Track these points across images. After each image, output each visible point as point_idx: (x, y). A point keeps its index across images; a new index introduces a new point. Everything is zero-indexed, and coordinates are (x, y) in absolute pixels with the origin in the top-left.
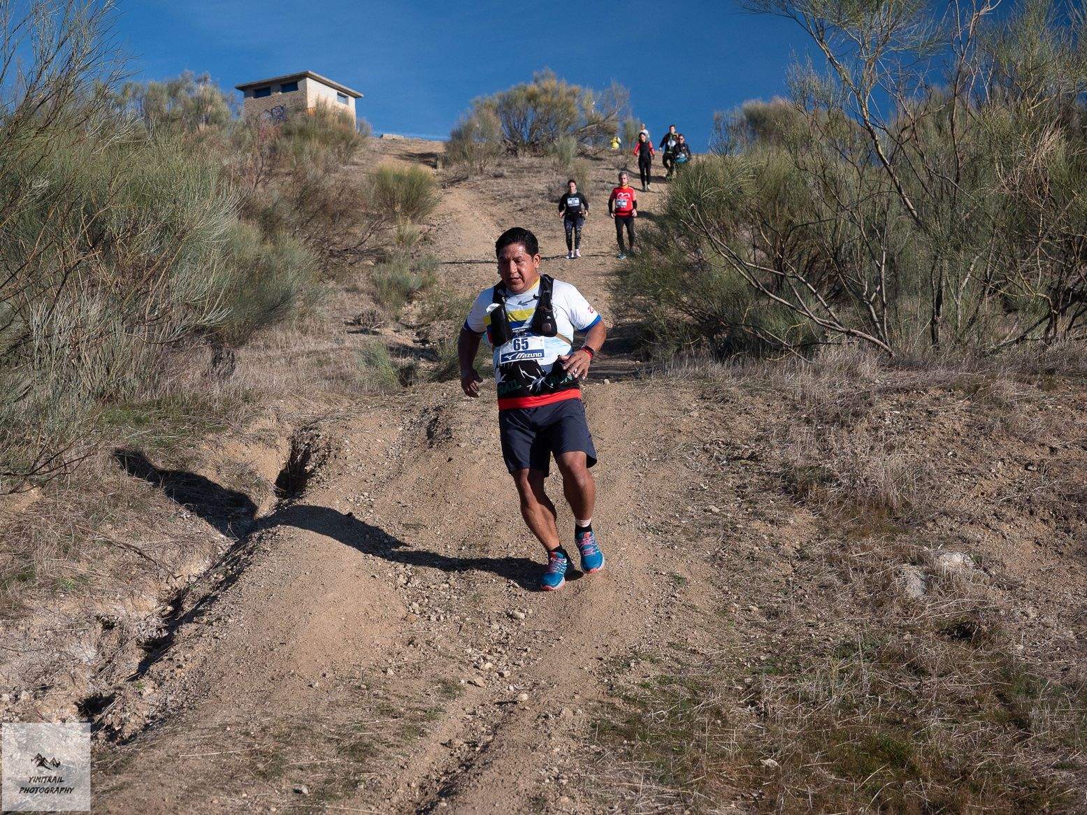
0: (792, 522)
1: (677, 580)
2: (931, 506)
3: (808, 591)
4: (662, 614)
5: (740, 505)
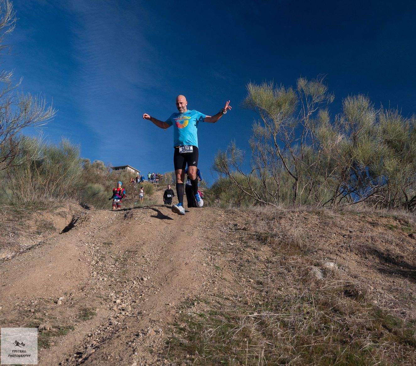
0: (262, 249)
1: (217, 268)
2: (314, 247)
3: (273, 275)
4: (211, 281)
5: (241, 243)
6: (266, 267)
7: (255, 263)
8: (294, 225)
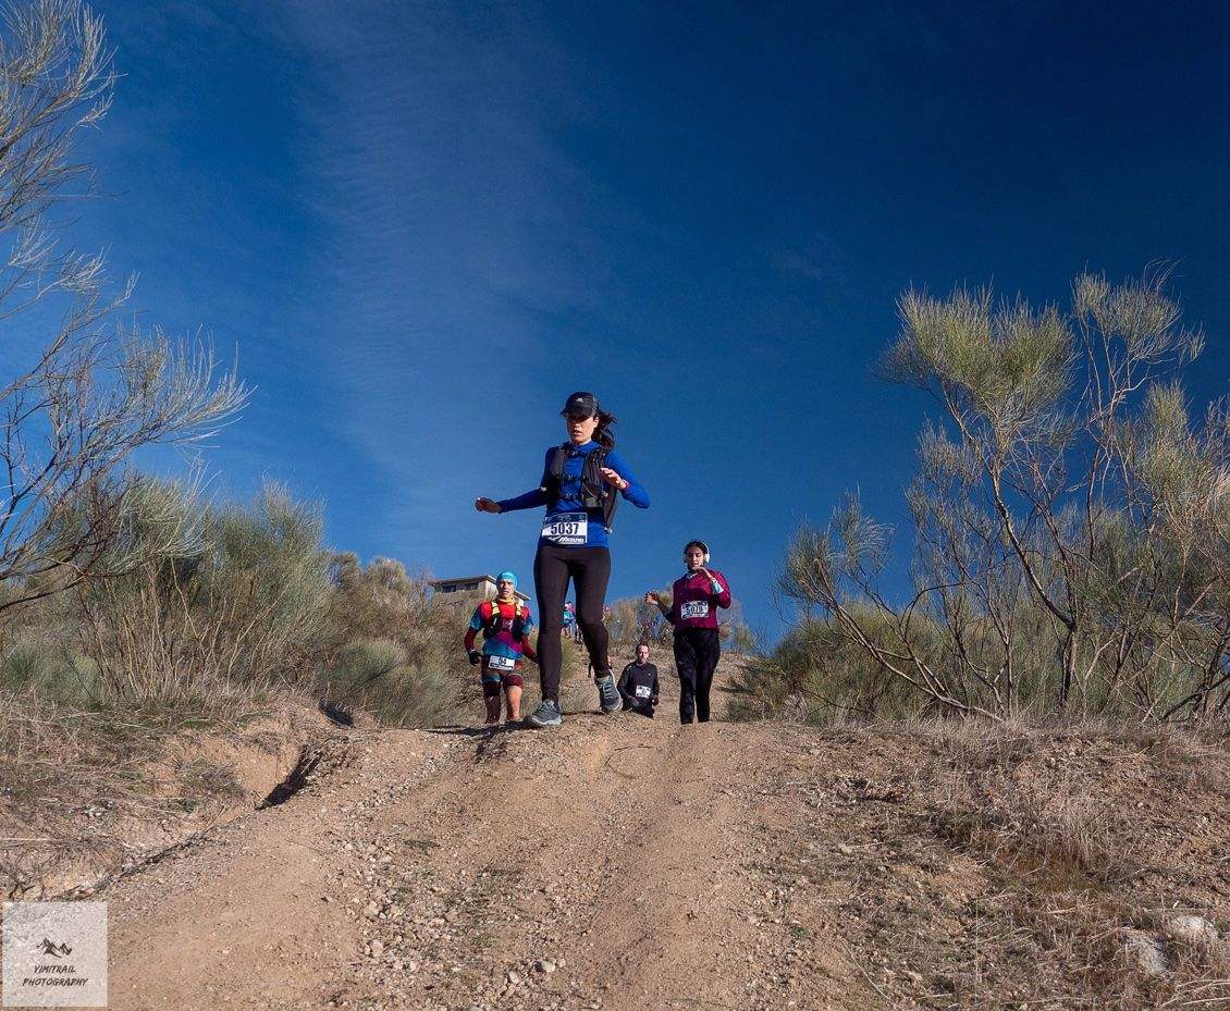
0: (952, 869)
1: (797, 931)
2: (1132, 862)
3: (992, 957)
4: (775, 978)
5: (879, 847)
6: (967, 930)
7: (927, 918)
8: (1064, 785)
